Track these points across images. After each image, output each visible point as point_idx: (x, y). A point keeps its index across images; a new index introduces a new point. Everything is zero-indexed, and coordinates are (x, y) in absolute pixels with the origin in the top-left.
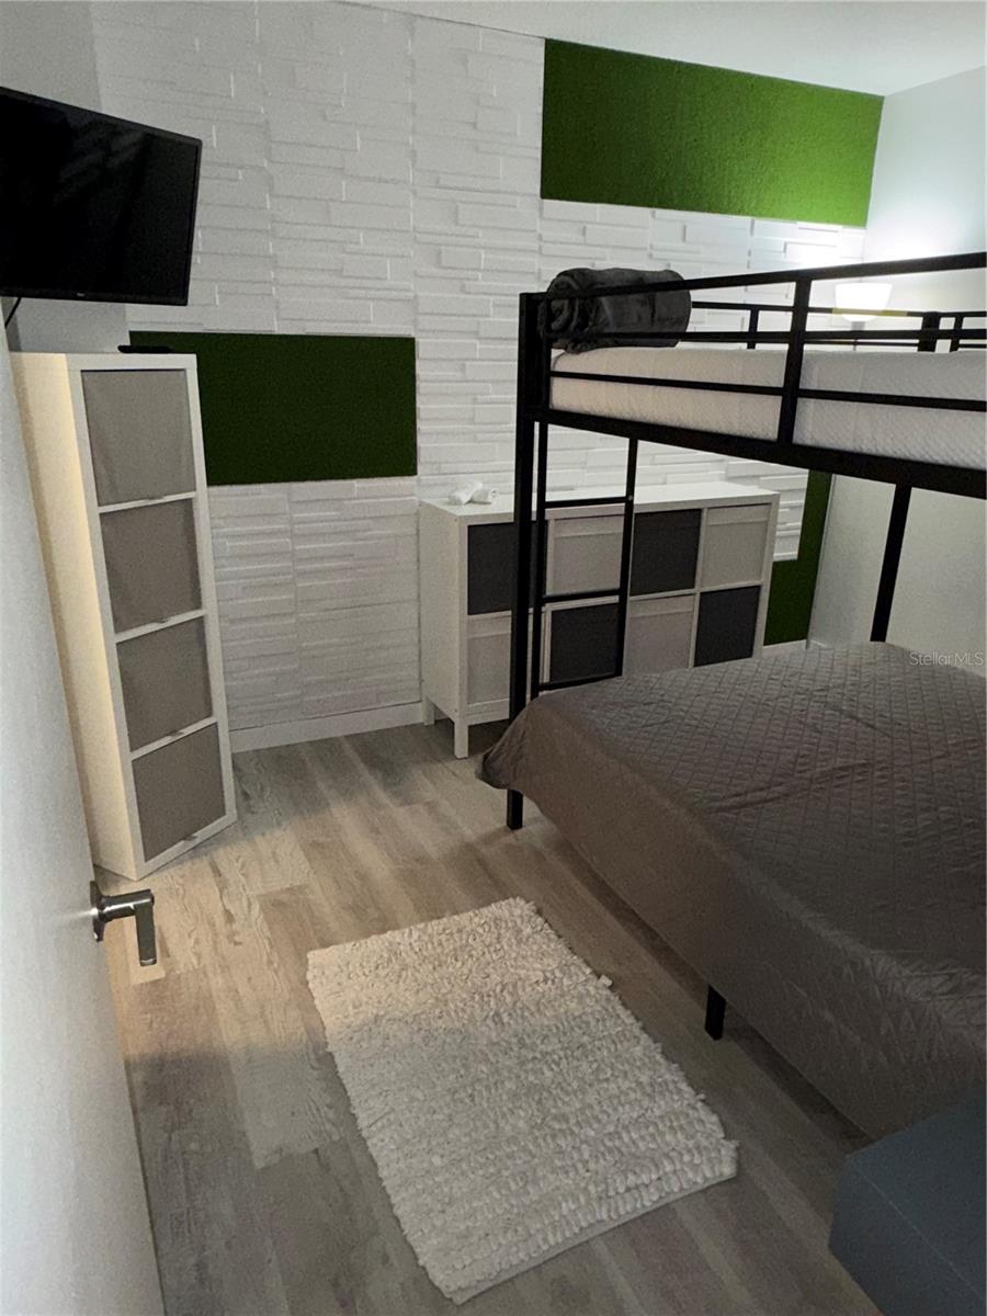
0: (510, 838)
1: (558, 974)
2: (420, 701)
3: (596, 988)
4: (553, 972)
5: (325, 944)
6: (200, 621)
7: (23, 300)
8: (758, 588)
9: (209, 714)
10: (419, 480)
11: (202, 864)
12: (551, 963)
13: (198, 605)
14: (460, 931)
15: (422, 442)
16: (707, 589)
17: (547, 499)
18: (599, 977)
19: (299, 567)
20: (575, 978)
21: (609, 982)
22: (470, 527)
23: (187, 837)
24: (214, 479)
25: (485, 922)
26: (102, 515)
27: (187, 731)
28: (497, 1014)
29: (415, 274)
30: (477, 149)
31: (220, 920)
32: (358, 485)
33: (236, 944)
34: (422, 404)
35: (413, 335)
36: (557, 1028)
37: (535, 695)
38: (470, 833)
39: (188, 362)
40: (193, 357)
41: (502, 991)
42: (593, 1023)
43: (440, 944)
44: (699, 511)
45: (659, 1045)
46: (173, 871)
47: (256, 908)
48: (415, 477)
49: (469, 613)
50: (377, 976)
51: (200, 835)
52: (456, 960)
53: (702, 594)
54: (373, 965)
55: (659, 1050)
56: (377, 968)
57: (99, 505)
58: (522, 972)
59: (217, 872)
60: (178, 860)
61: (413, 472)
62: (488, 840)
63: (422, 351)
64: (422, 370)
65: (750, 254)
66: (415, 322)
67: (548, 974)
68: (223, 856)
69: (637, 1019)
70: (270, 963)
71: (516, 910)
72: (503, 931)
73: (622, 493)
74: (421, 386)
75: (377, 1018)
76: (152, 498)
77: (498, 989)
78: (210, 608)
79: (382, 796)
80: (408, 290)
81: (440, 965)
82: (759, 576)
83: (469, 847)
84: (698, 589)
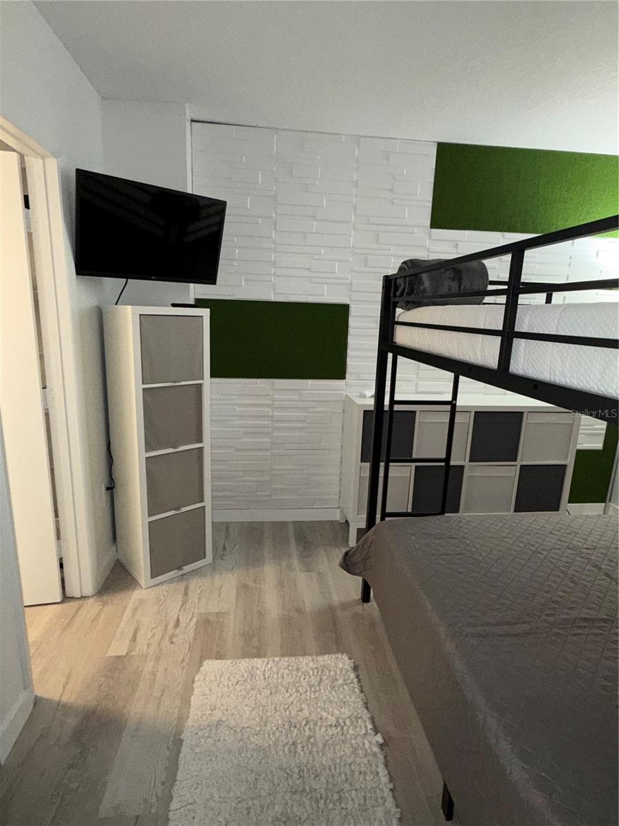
0: (359, 608)
1: (348, 722)
2: (338, 508)
3: (370, 742)
4: (345, 722)
5: (219, 657)
6: (201, 449)
7: (129, 280)
8: (564, 467)
9: (202, 501)
10: (347, 382)
11: (182, 586)
12: (346, 712)
13: (201, 441)
14: (298, 670)
15: (349, 362)
16: (525, 463)
17: (396, 399)
18: (377, 733)
19: (276, 425)
20: (358, 729)
21: (381, 740)
22: (365, 411)
23: (179, 568)
24: (214, 374)
25: (317, 668)
26: (143, 389)
27: (184, 509)
28: (294, 744)
29: (352, 270)
30: (393, 204)
31: (172, 624)
32: (310, 382)
33: (172, 643)
34: (351, 340)
35: (348, 302)
36: (330, 769)
37: (382, 519)
38: (336, 599)
39: (205, 313)
40: (208, 310)
41: (306, 725)
42: (357, 773)
43: (283, 677)
44: (522, 413)
45: (398, 810)
46: (164, 587)
47: (195, 620)
48: (344, 381)
49: (362, 461)
50: (235, 689)
51: (187, 569)
52: (287, 692)
53: (522, 466)
54: (236, 681)
55: (398, 816)
56: (237, 683)
57: (143, 384)
58: (324, 714)
59: (186, 593)
60: (171, 581)
61: (343, 377)
62: (344, 606)
63: (352, 312)
64: (352, 322)
65: (571, 258)
66: (350, 297)
67: (341, 721)
68: (194, 583)
69: (391, 780)
70: (183, 660)
71: (340, 663)
72: (325, 677)
73: (449, 398)
74: (351, 331)
75: (219, 722)
76: (175, 382)
77: (304, 722)
78: (207, 443)
79: (296, 563)
80: (348, 279)
81: (276, 693)
82: (566, 458)
83: (331, 610)
84: (519, 463)
